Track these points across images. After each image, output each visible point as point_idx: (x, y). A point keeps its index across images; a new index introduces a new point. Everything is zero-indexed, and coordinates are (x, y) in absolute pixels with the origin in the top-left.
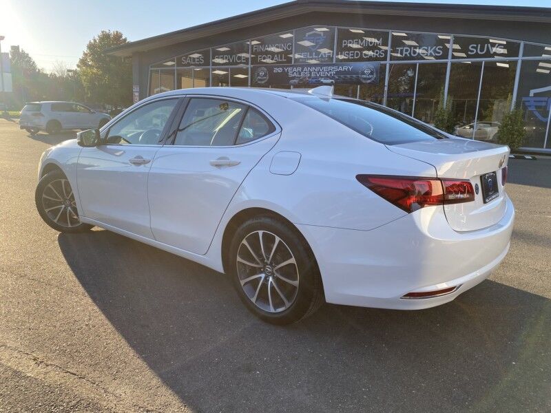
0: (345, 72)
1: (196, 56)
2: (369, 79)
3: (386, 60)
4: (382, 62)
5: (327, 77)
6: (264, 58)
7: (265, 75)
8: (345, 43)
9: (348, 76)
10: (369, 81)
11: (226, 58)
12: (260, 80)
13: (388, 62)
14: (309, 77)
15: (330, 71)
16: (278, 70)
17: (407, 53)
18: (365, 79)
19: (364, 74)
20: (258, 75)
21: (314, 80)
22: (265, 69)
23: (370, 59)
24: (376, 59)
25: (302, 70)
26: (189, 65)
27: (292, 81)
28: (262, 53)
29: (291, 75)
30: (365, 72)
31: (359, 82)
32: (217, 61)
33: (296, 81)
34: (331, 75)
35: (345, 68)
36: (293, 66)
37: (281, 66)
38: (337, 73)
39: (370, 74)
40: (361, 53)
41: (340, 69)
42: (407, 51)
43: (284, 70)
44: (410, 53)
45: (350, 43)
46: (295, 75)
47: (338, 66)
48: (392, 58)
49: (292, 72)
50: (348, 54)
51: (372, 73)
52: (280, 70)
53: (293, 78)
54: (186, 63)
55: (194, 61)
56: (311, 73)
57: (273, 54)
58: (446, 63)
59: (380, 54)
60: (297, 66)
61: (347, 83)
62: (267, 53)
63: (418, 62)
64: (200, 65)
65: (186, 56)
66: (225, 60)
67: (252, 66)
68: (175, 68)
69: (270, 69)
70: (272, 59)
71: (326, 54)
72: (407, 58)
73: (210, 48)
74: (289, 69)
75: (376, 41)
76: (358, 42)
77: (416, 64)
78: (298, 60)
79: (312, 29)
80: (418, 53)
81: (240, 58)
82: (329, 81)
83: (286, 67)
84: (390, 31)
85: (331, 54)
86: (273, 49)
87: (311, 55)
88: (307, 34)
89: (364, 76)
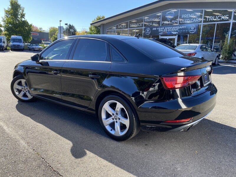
0: (183, 29)
1: (124, 24)
2: (193, 31)
3: (201, 23)
4: (199, 24)
6: (149, 24)
7: (149, 31)
8: (183, 16)
9: (184, 31)
10: (193, 33)
11: (134, 25)
13: (202, 24)
14: (167, 32)
15: (176, 28)
16: (154, 29)
17: (211, 19)
18: (191, 32)
19: (191, 29)
20: (147, 31)
21: (169, 33)
22: (149, 29)
23: (194, 22)
24: (197, 22)
25: (164, 29)
26: (120, 28)
27: (160, 33)
28: (148, 22)
29: (160, 31)
30: (192, 28)
31: (188, 33)
32: (132, 26)
33: (162, 33)
34: (176, 30)
35: (183, 27)
36: (161, 27)
37: (156, 27)
38: (179, 29)
39: (193, 29)
40: (190, 21)
41: (181, 27)
43: (157, 29)
45: (185, 16)
46: (161, 31)
47: (180, 26)
48: (204, 22)
49: (160, 29)
50: (184, 21)
51: (194, 29)
52: (155, 29)
53: (161, 32)
54: (119, 27)
55: (122, 26)
56: (168, 29)
57: (153, 22)
58: (230, 23)
59: (199, 20)
60: (162, 27)
61: (183, 33)
62: (150, 22)
63: (216, 23)
64: (125, 28)
65: (120, 25)
66: (134, 26)
67: (144, 27)
68: (115, 30)
69: (151, 29)
70: (152, 24)
71: (175, 21)
72: (211, 21)
73: (129, 21)
74: (159, 28)
75: (197, 13)
76: (189, 15)
77: (215, 24)
78: (163, 24)
79: (170, 11)
80: (217, 19)
81: (139, 25)
82: (175, 33)
83: (158, 27)
84: (204, 9)
85: (177, 21)
86: (153, 20)
87: (168, 22)
88: (167, 13)
89: (191, 30)
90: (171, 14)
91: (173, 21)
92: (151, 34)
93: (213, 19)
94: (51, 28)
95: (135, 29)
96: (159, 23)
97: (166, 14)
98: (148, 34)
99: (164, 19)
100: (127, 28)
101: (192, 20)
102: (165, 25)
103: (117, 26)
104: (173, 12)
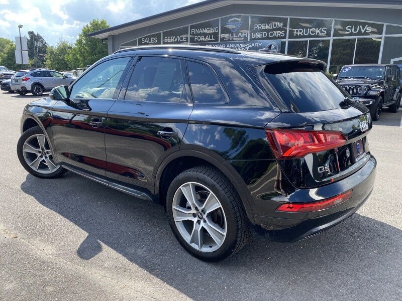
3: (286, 38)
4: (283, 40)
6: (199, 38)
8: (256, 26)
11: (172, 38)
13: (287, 40)
15: (246, 46)
17: (301, 33)
23: (275, 38)
24: (279, 38)
25: (226, 47)
26: (147, 44)
28: (197, 35)
30: (271, 47)
32: (168, 40)
34: (246, 49)
35: (257, 45)
36: (219, 44)
37: (211, 44)
38: (251, 48)
40: (268, 35)
41: (253, 45)
42: (300, 31)
44: (303, 33)
45: (260, 26)
47: (252, 43)
48: (290, 37)
50: (258, 34)
51: (276, 48)
54: (144, 42)
55: (150, 41)
57: (205, 35)
58: (329, 40)
59: (281, 34)
62: (201, 34)
63: (309, 39)
64: (154, 44)
65: (145, 38)
66: (172, 40)
70: (205, 38)
71: (243, 35)
72: (300, 37)
73: (162, 32)
74: (217, 45)
75: (279, 24)
76: (265, 25)
77: (307, 41)
78: (222, 39)
79: (234, 17)
80: (309, 33)
81: (182, 38)
83: (215, 44)
84: (289, 17)
85: (246, 35)
86: (205, 32)
87: (232, 35)
90: (236, 23)
91: (240, 34)
96: (215, 35)
97: (228, 22)
99: (225, 30)
100: (159, 43)
101: (271, 34)
102: (226, 41)
103: (140, 40)
104: (240, 20)
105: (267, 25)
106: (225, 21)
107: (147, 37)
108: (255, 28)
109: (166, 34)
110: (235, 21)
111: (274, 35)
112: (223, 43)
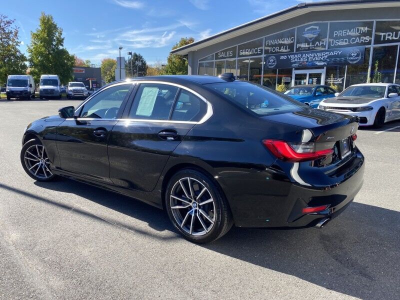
0: (335, 56)
2: (356, 60)
3: (370, 44)
4: (367, 46)
5: (321, 61)
6: (274, 50)
7: (274, 62)
8: (336, 33)
9: (338, 59)
10: (355, 62)
11: (247, 51)
12: (270, 65)
13: (372, 47)
14: (307, 62)
15: (323, 55)
16: (283, 58)
17: (390, 37)
18: (352, 60)
19: (351, 56)
20: (269, 62)
21: (310, 64)
22: (274, 57)
23: (357, 44)
24: (362, 44)
25: (302, 57)
26: (223, 58)
27: (294, 65)
28: (272, 46)
29: (293, 61)
30: (352, 55)
31: (346, 63)
32: (243, 53)
33: (297, 65)
34: (324, 59)
35: (336, 53)
36: (295, 54)
37: (285, 55)
38: (329, 57)
39: (356, 56)
40: (349, 42)
41: (332, 53)
42: (389, 35)
43: (288, 57)
45: (340, 33)
46: (296, 60)
47: (330, 51)
48: (376, 42)
49: (293, 58)
50: (338, 42)
51: (358, 56)
52: (285, 57)
53: (295, 63)
54: (221, 56)
55: (226, 55)
56: (308, 58)
57: (280, 45)
59: (365, 40)
60: (297, 54)
61: (337, 64)
62: (275, 45)
63: (399, 44)
64: (230, 57)
65: (221, 52)
66: (247, 53)
67: (265, 56)
68: (214, 61)
69: (278, 57)
70: (280, 49)
71: (321, 43)
72: (389, 41)
73: (237, 45)
74: (292, 56)
75: (362, 28)
76: (347, 31)
77: (397, 46)
78: (298, 49)
79: (311, 25)
81: (256, 51)
82: (322, 64)
83: (290, 55)
84: (375, 21)
85: (324, 43)
86: (280, 43)
87: (309, 44)
88: (306, 29)
89: (351, 58)
90: (313, 31)
91: (318, 43)
92: (276, 67)
93: (392, 36)
94: (105, 60)
95: (248, 59)
96: (291, 46)
97: (304, 31)
98: (272, 67)
99: (301, 40)
100: (234, 56)
101: (353, 41)
102: (302, 50)
103: (217, 54)
104: (318, 27)
105: (348, 31)
106: (301, 31)
107: (223, 51)
108: (335, 35)
109: (241, 48)
110: (313, 29)
111: (356, 41)
112: (299, 54)
